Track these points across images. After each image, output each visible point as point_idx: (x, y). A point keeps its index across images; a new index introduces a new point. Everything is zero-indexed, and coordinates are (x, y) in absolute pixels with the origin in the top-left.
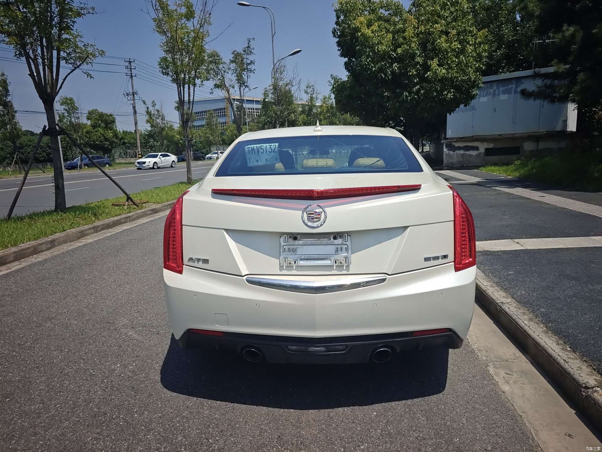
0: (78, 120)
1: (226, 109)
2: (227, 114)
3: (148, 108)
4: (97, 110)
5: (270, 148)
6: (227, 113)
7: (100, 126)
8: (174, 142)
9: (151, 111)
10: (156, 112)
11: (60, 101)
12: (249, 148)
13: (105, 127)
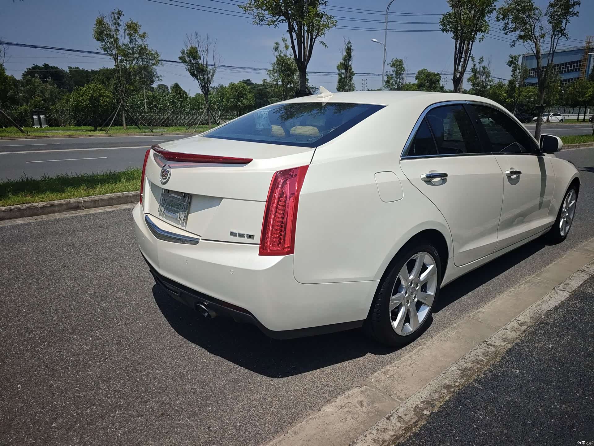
0: (402, 80)
1: (583, 62)
2: (582, 68)
3: (475, 65)
4: (426, 70)
6: (582, 66)
7: (425, 85)
8: (500, 100)
9: (477, 69)
10: (482, 69)
11: (390, 63)
13: (429, 87)
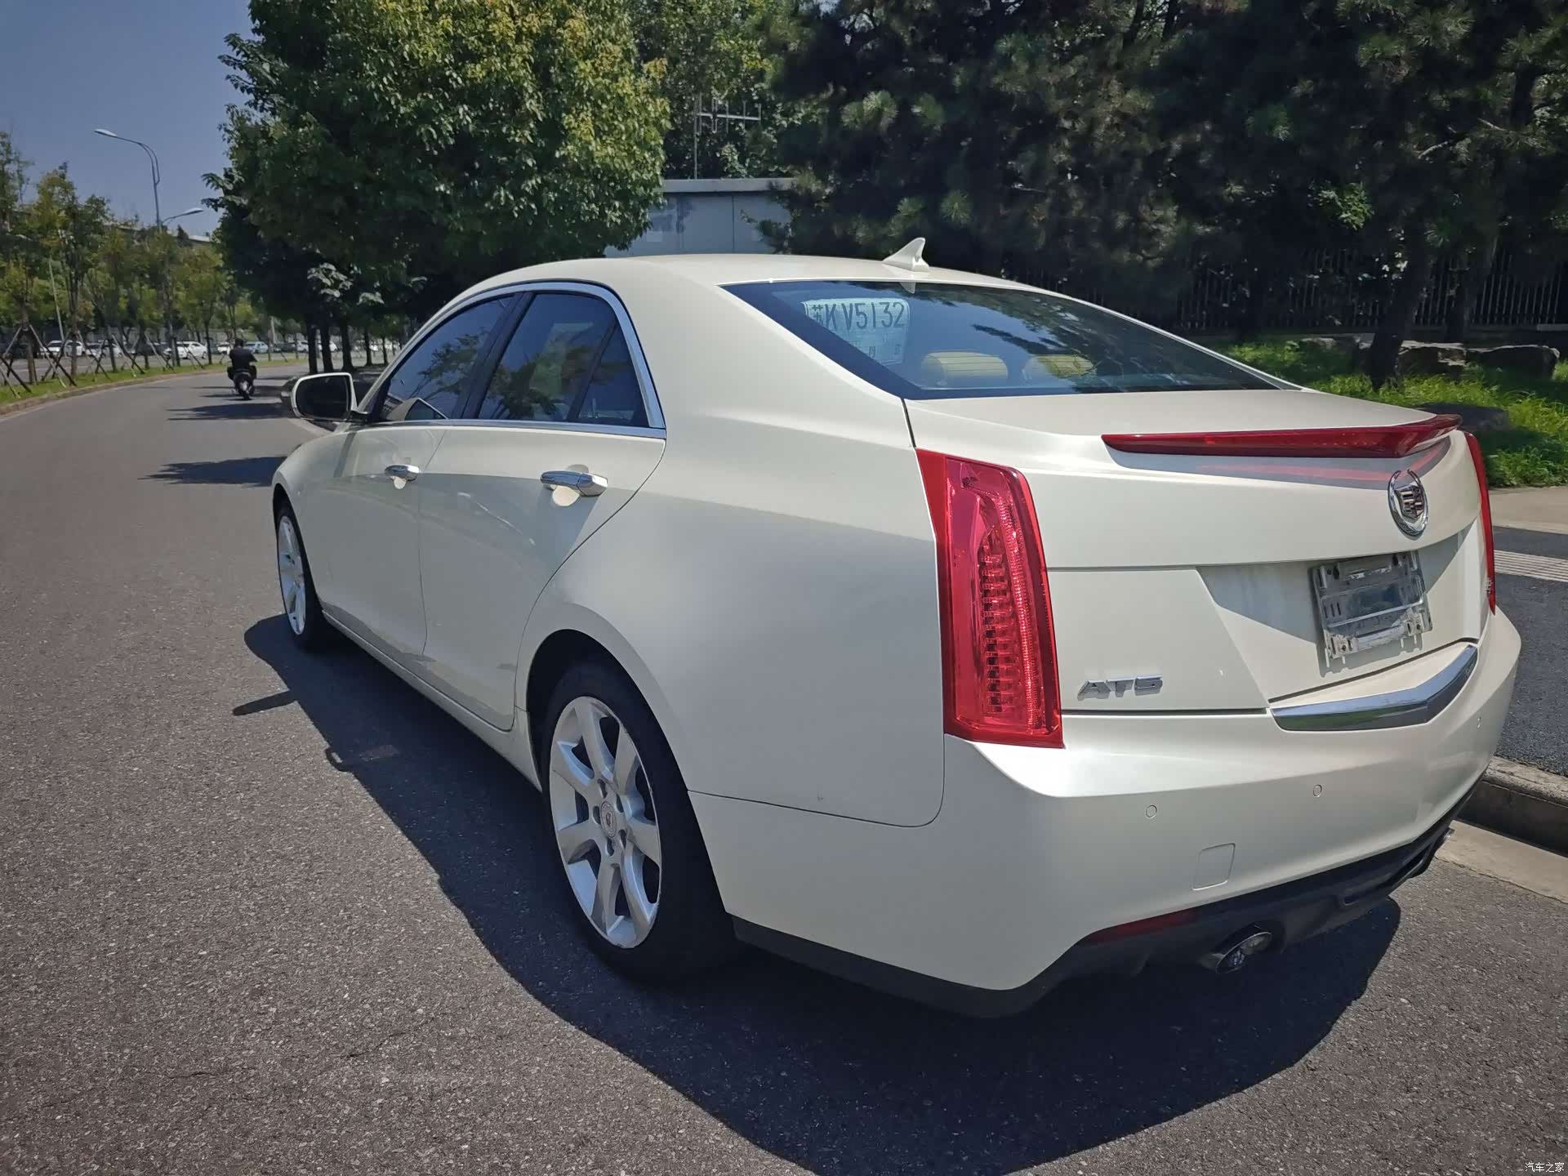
5: (886, 311)
12: (820, 307)
